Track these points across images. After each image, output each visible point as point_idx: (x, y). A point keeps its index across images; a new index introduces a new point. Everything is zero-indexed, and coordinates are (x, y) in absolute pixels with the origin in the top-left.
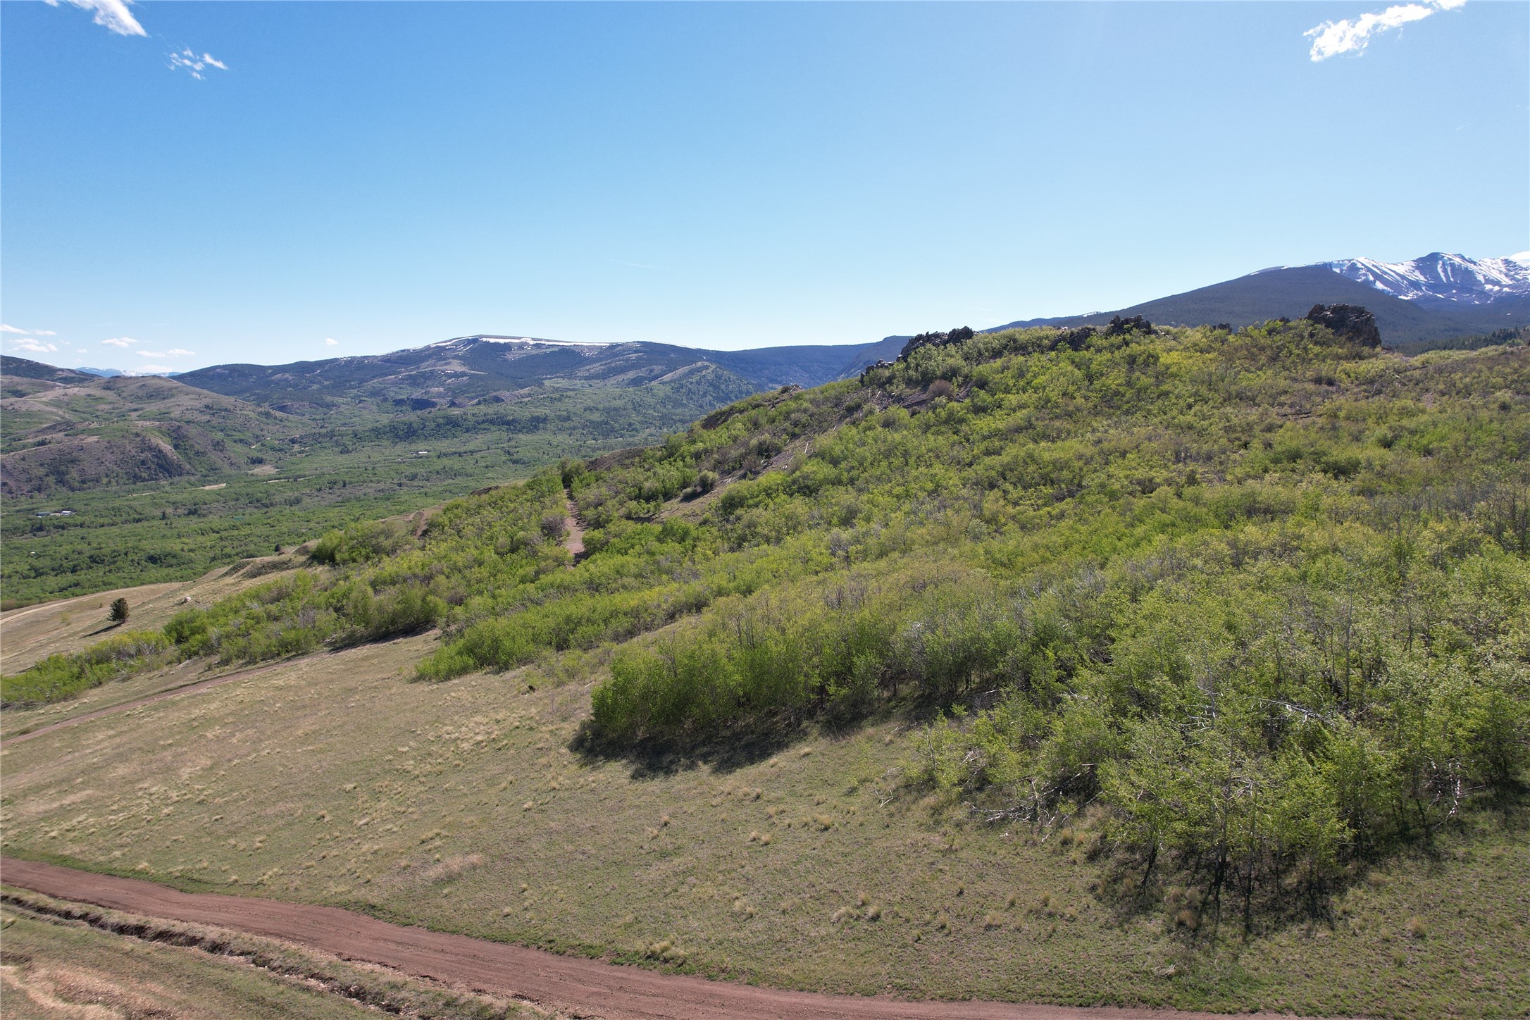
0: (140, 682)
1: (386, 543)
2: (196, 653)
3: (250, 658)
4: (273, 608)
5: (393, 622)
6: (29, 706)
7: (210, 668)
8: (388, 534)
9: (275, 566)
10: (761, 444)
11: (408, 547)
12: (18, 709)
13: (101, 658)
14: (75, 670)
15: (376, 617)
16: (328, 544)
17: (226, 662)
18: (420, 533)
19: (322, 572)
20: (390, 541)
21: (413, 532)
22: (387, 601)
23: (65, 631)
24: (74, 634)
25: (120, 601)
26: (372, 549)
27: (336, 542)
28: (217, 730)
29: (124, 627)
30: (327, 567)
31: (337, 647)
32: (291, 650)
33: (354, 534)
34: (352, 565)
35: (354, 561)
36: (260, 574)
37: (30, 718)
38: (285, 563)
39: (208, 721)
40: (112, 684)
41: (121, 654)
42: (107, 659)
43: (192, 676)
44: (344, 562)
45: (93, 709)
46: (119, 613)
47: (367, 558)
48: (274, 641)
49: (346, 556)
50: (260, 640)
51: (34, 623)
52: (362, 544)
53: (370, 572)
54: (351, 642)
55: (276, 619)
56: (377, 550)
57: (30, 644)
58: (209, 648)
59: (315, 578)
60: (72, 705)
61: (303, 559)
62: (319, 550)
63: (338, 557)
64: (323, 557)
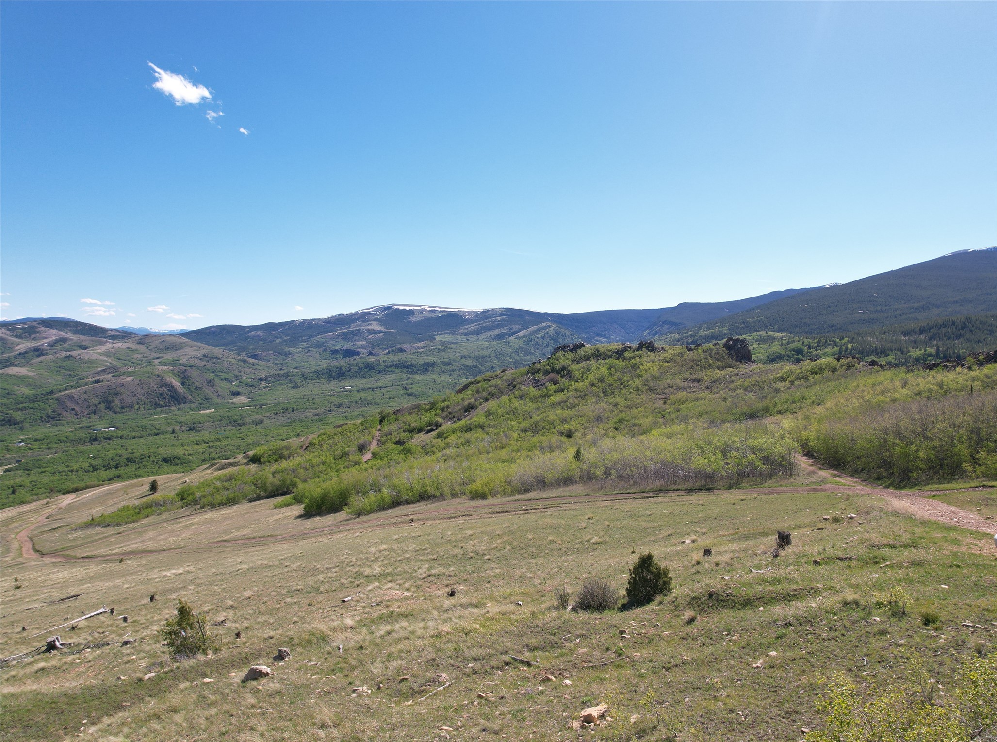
0: (165, 516)
1: (286, 453)
2: (190, 504)
3: (213, 506)
4: (227, 484)
5: (277, 490)
6: (118, 525)
7: (195, 510)
8: (287, 448)
9: (232, 465)
10: (469, 404)
11: (296, 455)
12: (114, 526)
13: (148, 506)
14: (137, 510)
15: (270, 488)
16: (258, 453)
17: (202, 507)
18: (304, 448)
19: (253, 467)
20: (288, 452)
21: (301, 447)
22: (277, 481)
23: (127, 497)
24: (131, 498)
25: (154, 481)
26: (278, 455)
27: (262, 452)
28: (196, 526)
29: (156, 494)
30: (256, 465)
31: (251, 501)
32: (231, 502)
33: (272, 447)
34: (268, 464)
35: (269, 462)
36: (223, 468)
37: (121, 529)
38: (236, 463)
39: (193, 524)
40: (153, 517)
41: (157, 504)
42: (151, 506)
43: (188, 513)
44: (265, 463)
45: (146, 525)
46: (154, 487)
47: (276, 461)
48: (224, 498)
49: (266, 459)
50: (218, 498)
51: (109, 494)
52: (274, 454)
53: (275, 467)
54: (258, 498)
55: (228, 489)
56: (282, 457)
57: (110, 502)
58: (195, 502)
59: (249, 470)
60: (136, 525)
61: (245, 461)
62: (254, 456)
63: (262, 460)
64: (255, 460)
